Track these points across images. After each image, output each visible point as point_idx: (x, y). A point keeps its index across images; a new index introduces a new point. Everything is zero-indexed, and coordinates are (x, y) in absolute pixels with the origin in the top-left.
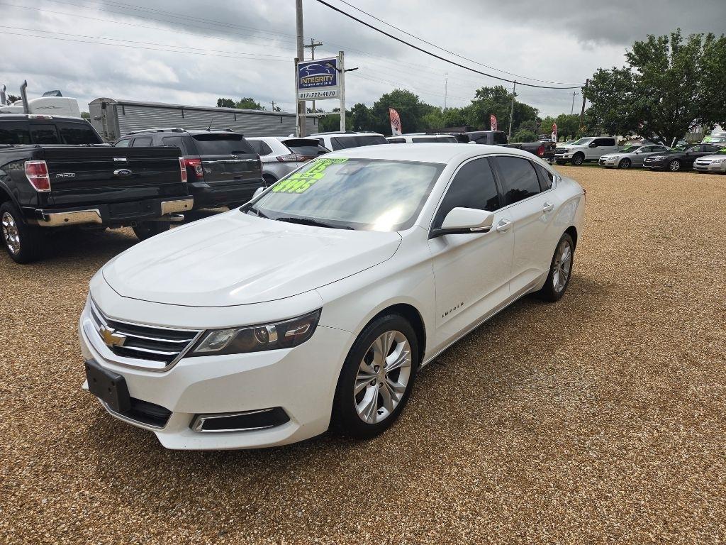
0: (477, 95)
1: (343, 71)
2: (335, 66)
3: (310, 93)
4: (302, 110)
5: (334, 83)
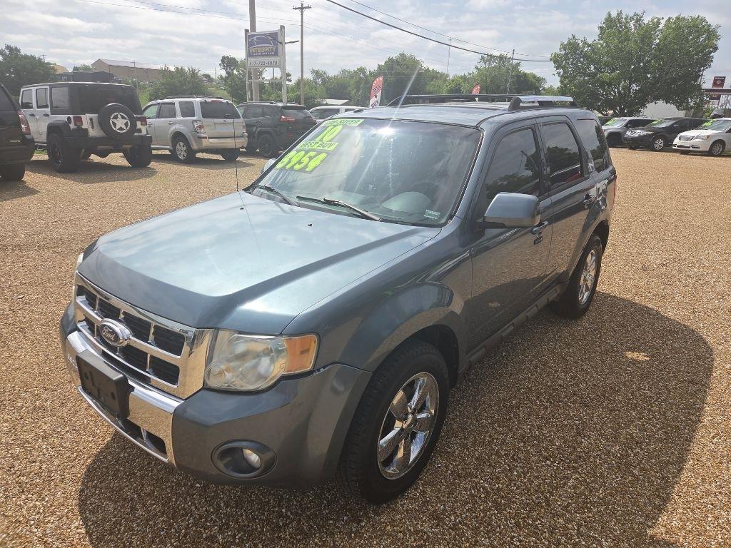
1: (284, 43)
2: (277, 40)
3: (258, 62)
5: (276, 54)
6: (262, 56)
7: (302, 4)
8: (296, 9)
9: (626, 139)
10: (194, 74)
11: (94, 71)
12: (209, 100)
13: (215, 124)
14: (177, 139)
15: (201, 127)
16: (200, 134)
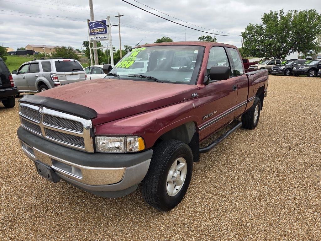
0: (199, 39)
1: (110, 26)
5: (106, 32)
6: (98, 34)
7: (119, 14)
8: (116, 16)
9: (294, 71)
10: (71, 50)
11: (26, 50)
12: (61, 60)
13: (66, 75)
14: (41, 86)
15: (56, 78)
16: (56, 83)
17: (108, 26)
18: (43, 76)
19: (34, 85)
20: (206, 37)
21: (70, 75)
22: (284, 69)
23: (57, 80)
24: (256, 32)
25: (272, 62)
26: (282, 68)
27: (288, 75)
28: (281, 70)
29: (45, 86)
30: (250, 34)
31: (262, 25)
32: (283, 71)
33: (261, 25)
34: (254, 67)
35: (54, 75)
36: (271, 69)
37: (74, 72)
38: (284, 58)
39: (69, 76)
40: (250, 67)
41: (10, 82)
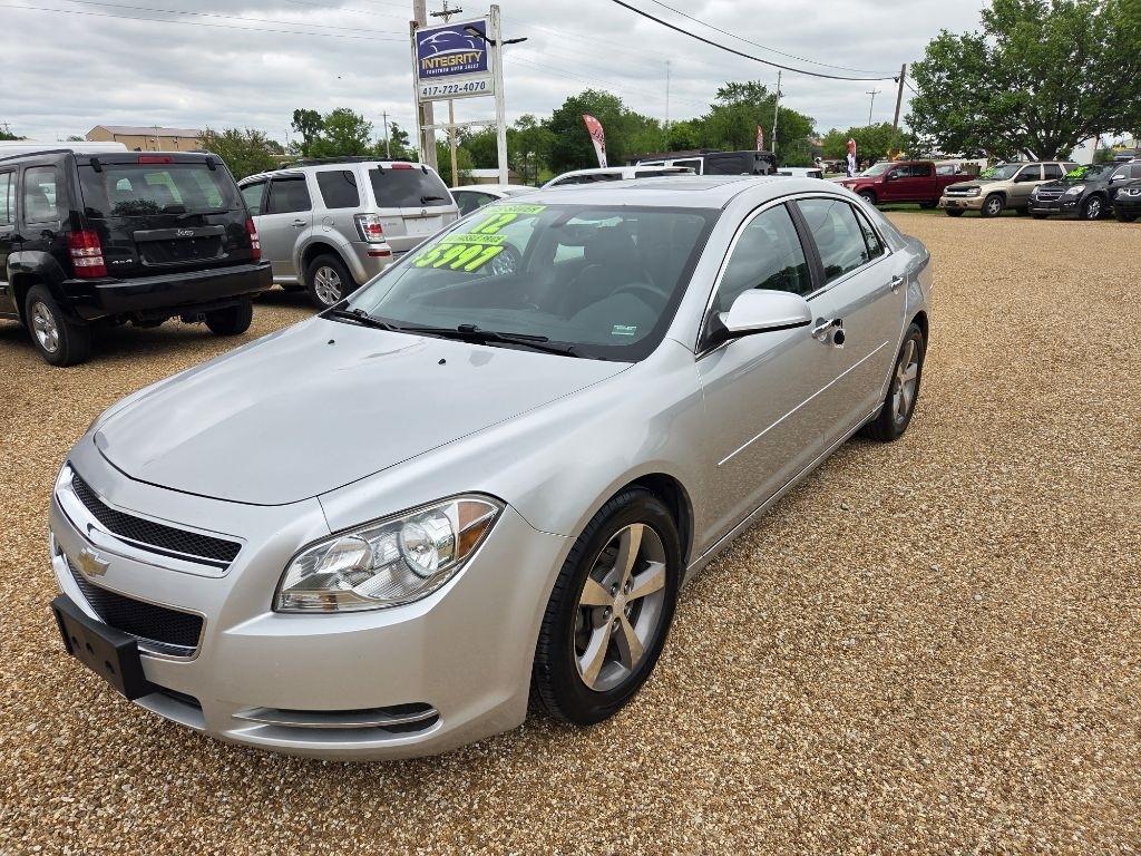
0: (720, 94)
1: (499, 43)
2: (483, 35)
3: (441, 87)
4: (426, 119)
5: (483, 67)
6: (450, 73)
8: (435, 15)
12: (387, 165)
13: (405, 218)
14: (315, 260)
15: (377, 229)
16: (374, 246)
17: (493, 43)
18: (324, 221)
19: (290, 257)
20: (744, 88)
21: (415, 218)
22: (1080, 194)
23: (376, 237)
24: (961, 62)
25: (1034, 171)
26: (1074, 191)
27: (1094, 219)
28: (1069, 199)
29: (334, 261)
30: (940, 69)
31: (983, 37)
32: (1077, 201)
33: (977, 37)
34: (966, 189)
35: (368, 217)
36: (1030, 195)
37: (430, 210)
38: (1064, 157)
39: (412, 221)
40: (949, 190)
41: (251, 241)
